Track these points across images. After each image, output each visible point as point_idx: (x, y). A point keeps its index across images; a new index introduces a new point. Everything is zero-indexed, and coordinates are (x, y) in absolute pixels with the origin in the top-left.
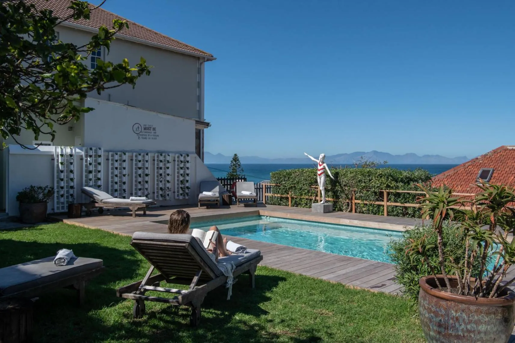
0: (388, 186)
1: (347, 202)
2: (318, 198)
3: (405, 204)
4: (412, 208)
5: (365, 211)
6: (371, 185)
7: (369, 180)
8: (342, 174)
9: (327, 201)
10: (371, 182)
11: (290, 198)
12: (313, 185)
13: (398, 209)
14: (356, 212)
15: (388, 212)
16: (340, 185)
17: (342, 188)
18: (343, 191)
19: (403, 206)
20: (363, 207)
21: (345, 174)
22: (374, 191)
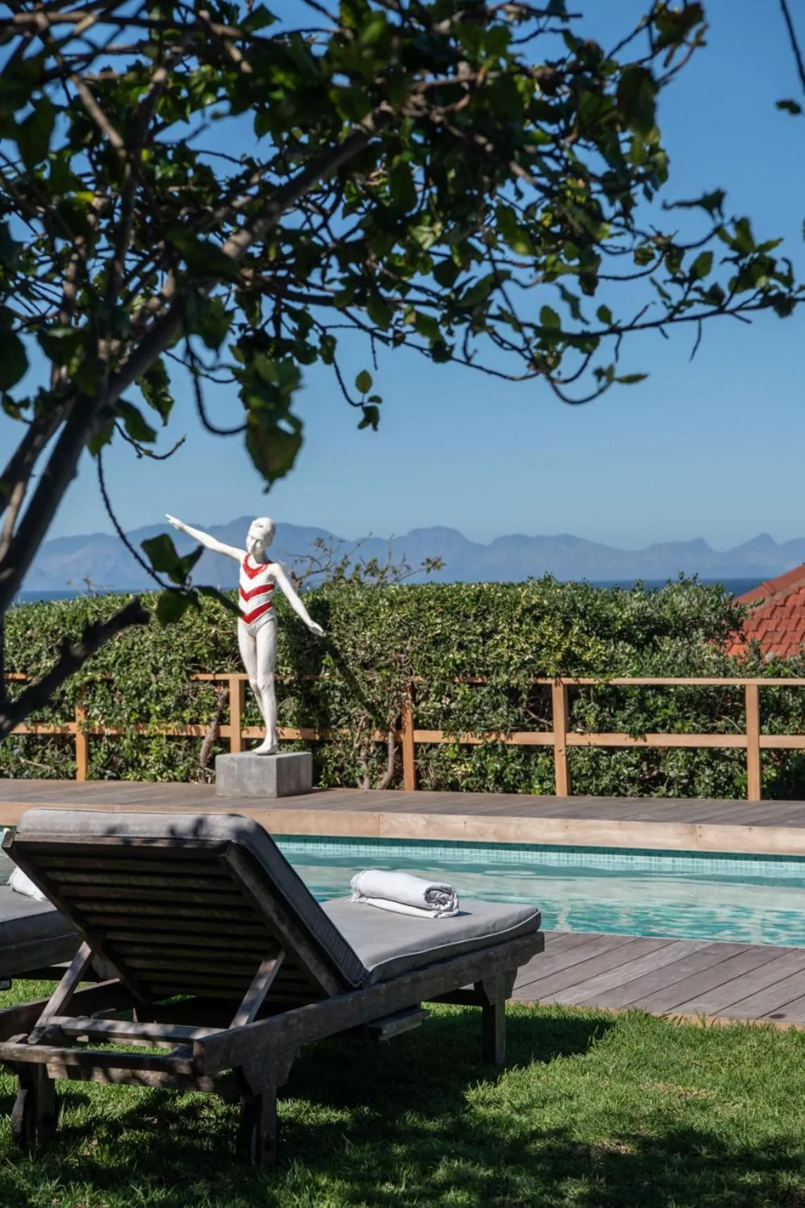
0: (570, 661)
1: (377, 744)
2: (231, 731)
3: (648, 736)
4: (680, 754)
5: (463, 777)
6: (489, 659)
7: (482, 634)
8: (352, 612)
9: (283, 743)
10: (490, 642)
11: (80, 742)
12: (203, 671)
13: (618, 762)
14: (419, 787)
15: (572, 777)
16: (342, 665)
17: (349, 676)
18: (352, 692)
19: (640, 748)
20: (454, 761)
21: (366, 609)
22: (508, 683)
